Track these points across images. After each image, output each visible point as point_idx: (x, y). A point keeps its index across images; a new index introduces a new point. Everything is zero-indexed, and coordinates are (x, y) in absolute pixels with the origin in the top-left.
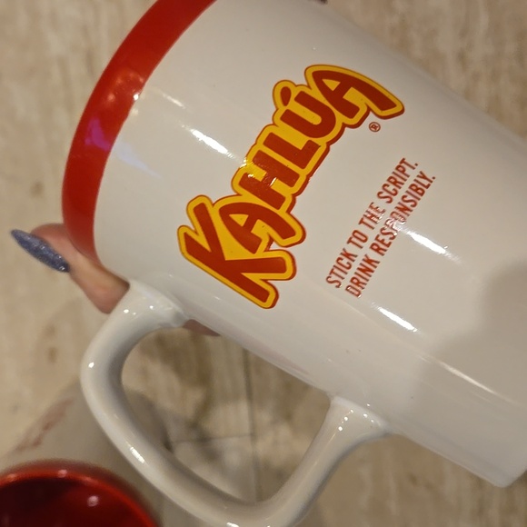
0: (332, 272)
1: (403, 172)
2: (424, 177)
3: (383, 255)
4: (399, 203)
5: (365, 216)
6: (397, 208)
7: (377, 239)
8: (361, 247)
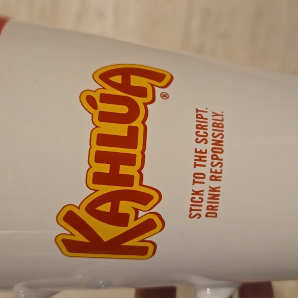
0: (191, 210)
1: (202, 118)
2: (217, 115)
3: (220, 180)
4: (213, 140)
5: (195, 160)
6: (213, 144)
7: (211, 172)
8: (203, 183)
